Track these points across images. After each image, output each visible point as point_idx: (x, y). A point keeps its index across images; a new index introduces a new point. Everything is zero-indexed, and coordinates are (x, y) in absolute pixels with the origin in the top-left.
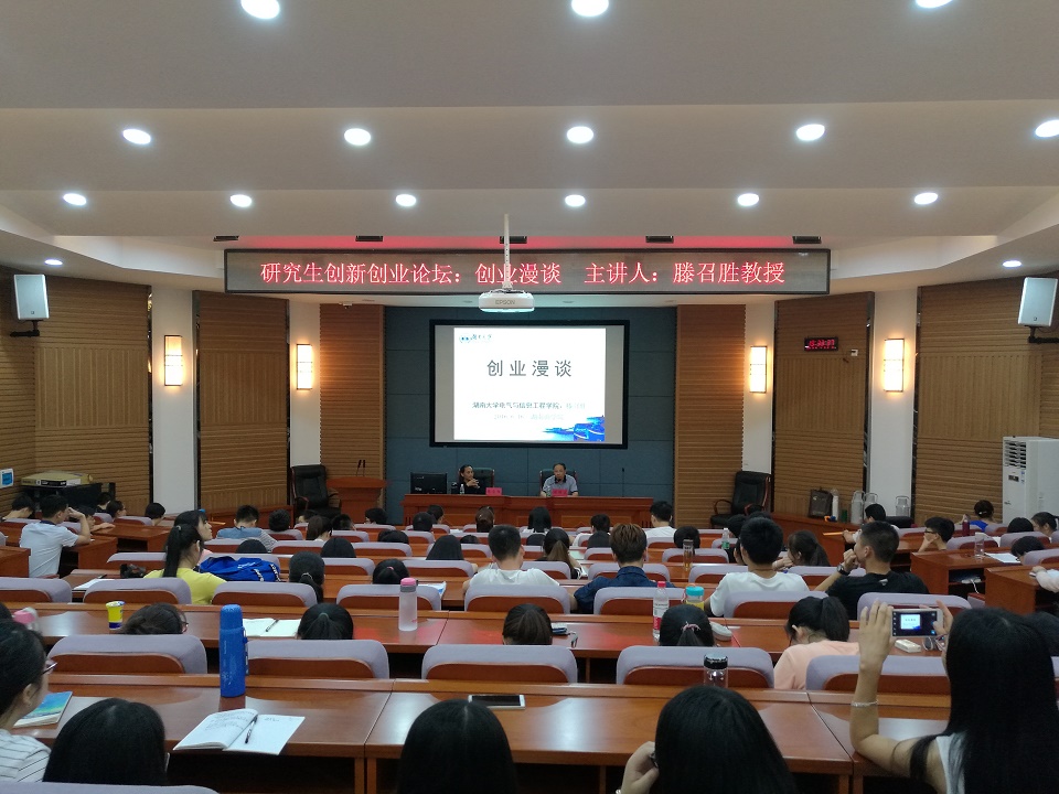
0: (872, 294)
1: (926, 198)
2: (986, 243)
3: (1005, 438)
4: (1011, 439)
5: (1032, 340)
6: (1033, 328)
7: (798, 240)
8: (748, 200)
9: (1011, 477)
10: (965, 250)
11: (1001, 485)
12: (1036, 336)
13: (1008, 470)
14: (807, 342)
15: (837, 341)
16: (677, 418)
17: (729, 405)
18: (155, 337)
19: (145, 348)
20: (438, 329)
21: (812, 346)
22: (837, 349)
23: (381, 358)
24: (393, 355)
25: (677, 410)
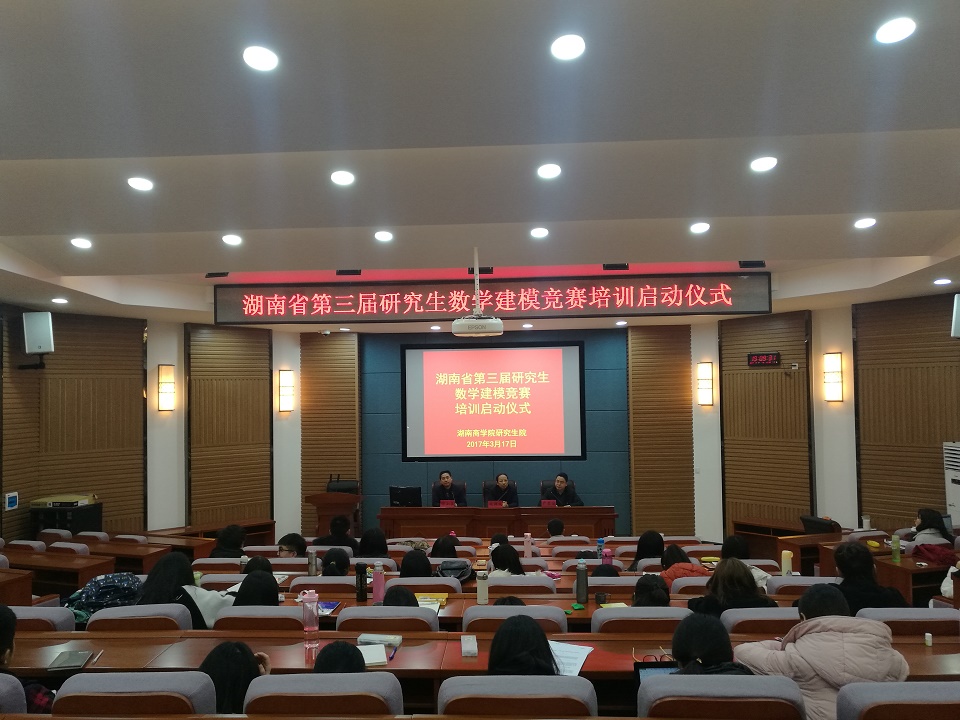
0: (809, 313)
1: (865, 223)
2: (920, 263)
3: (945, 444)
4: (951, 444)
7: (744, 264)
8: (700, 228)
9: (954, 481)
11: (944, 488)
13: (950, 474)
14: (750, 357)
15: (778, 356)
16: (631, 430)
17: (680, 417)
18: (150, 366)
19: (141, 377)
20: (409, 353)
21: (755, 361)
22: (779, 364)
23: (357, 380)
24: (367, 377)
25: (631, 423)
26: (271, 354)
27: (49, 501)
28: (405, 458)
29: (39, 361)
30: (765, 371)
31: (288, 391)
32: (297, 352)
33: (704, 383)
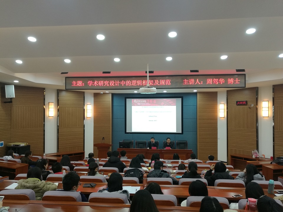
0: (258, 88)
7: (237, 71)
8: (224, 57)
14: (237, 102)
15: (246, 102)
16: (198, 125)
17: (213, 121)
20: (127, 100)
21: (239, 103)
22: (247, 104)
23: (111, 108)
24: (114, 107)
25: (198, 123)
26: (84, 100)
27: (12, 144)
28: (126, 133)
29: (11, 100)
30: (242, 107)
31: (90, 110)
32: (93, 99)
33: (222, 110)
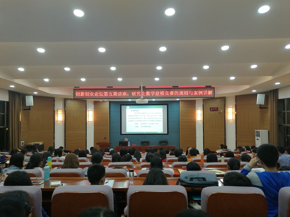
0: (225, 97)
1: (232, 78)
2: (247, 87)
3: (255, 130)
4: (257, 130)
5: (260, 108)
6: (260, 105)
7: (207, 86)
8: (195, 78)
9: (257, 139)
10: (243, 89)
11: (255, 141)
12: (261, 107)
13: (256, 138)
14: (210, 108)
15: (217, 108)
16: (180, 127)
17: (192, 124)
18: (56, 110)
19: (53, 112)
20: (122, 106)
21: (212, 109)
22: (218, 110)
23: (109, 114)
24: (111, 113)
25: (180, 125)
26: (86, 107)
27: (32, 143)
28: (121, 134)
29: (29, 108)
30: (214, 112)
31: (91, 116)
32: (93, 106)
33: (199, 115)
